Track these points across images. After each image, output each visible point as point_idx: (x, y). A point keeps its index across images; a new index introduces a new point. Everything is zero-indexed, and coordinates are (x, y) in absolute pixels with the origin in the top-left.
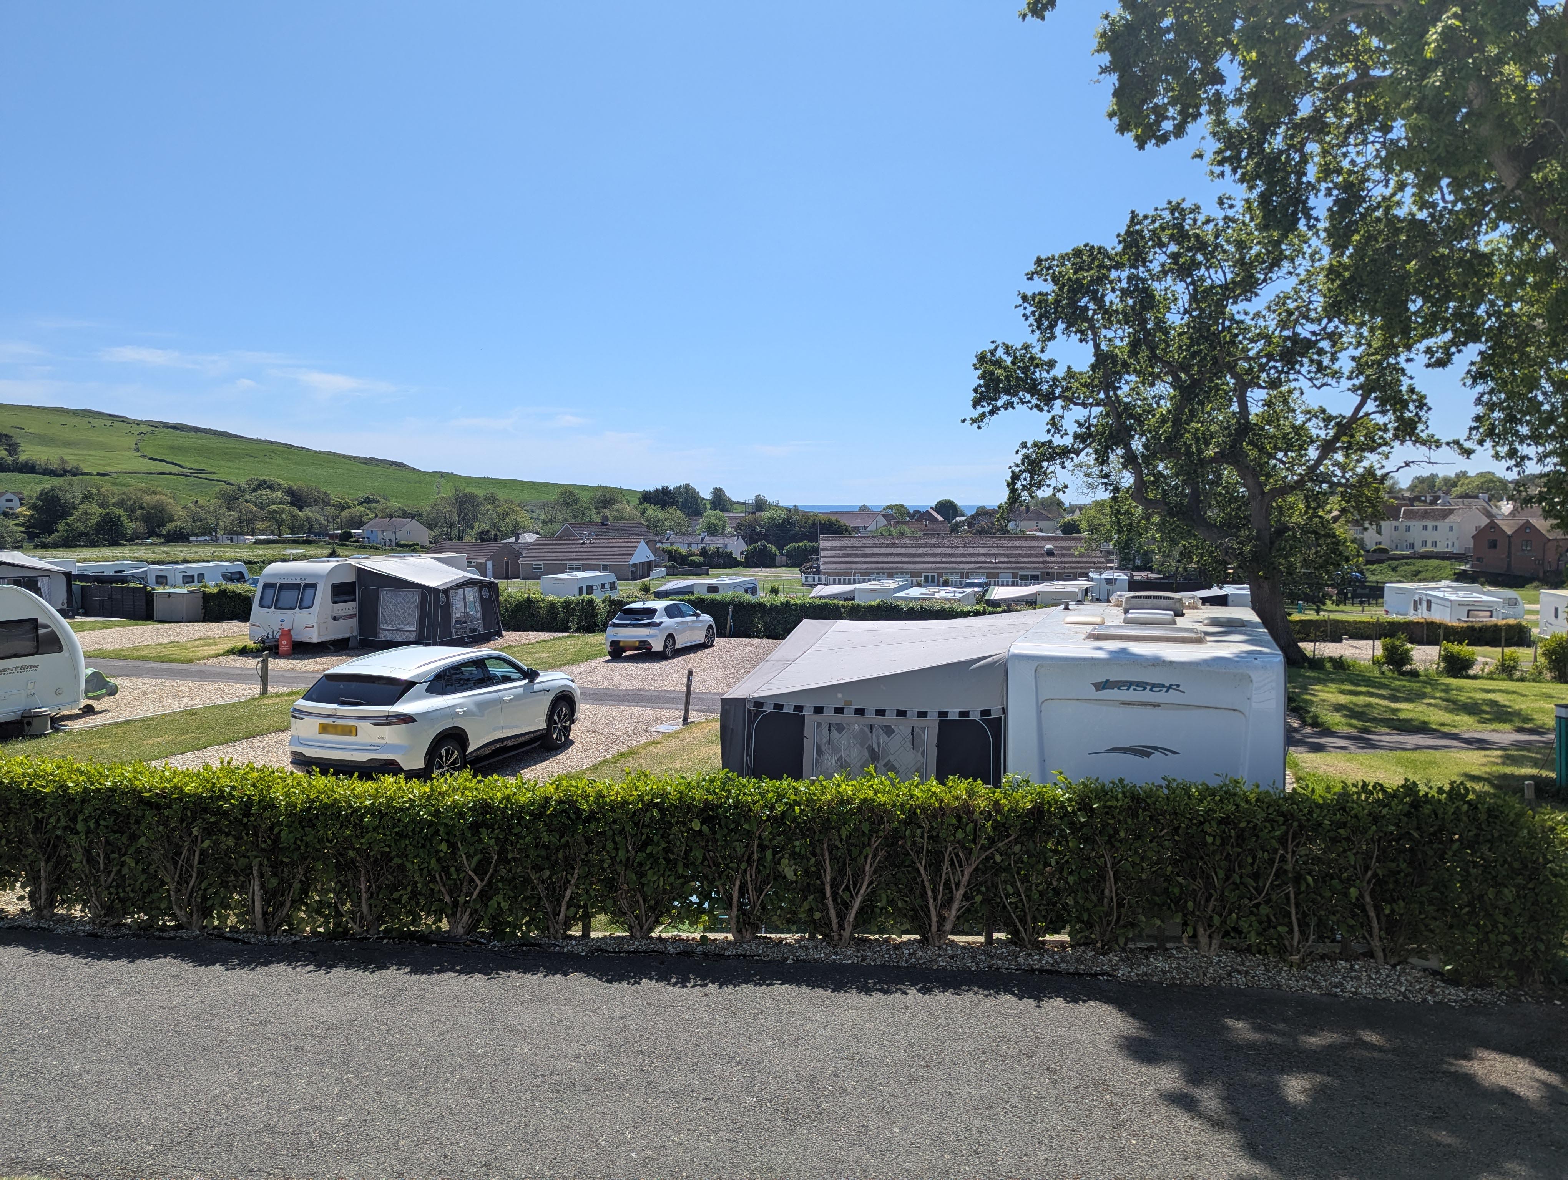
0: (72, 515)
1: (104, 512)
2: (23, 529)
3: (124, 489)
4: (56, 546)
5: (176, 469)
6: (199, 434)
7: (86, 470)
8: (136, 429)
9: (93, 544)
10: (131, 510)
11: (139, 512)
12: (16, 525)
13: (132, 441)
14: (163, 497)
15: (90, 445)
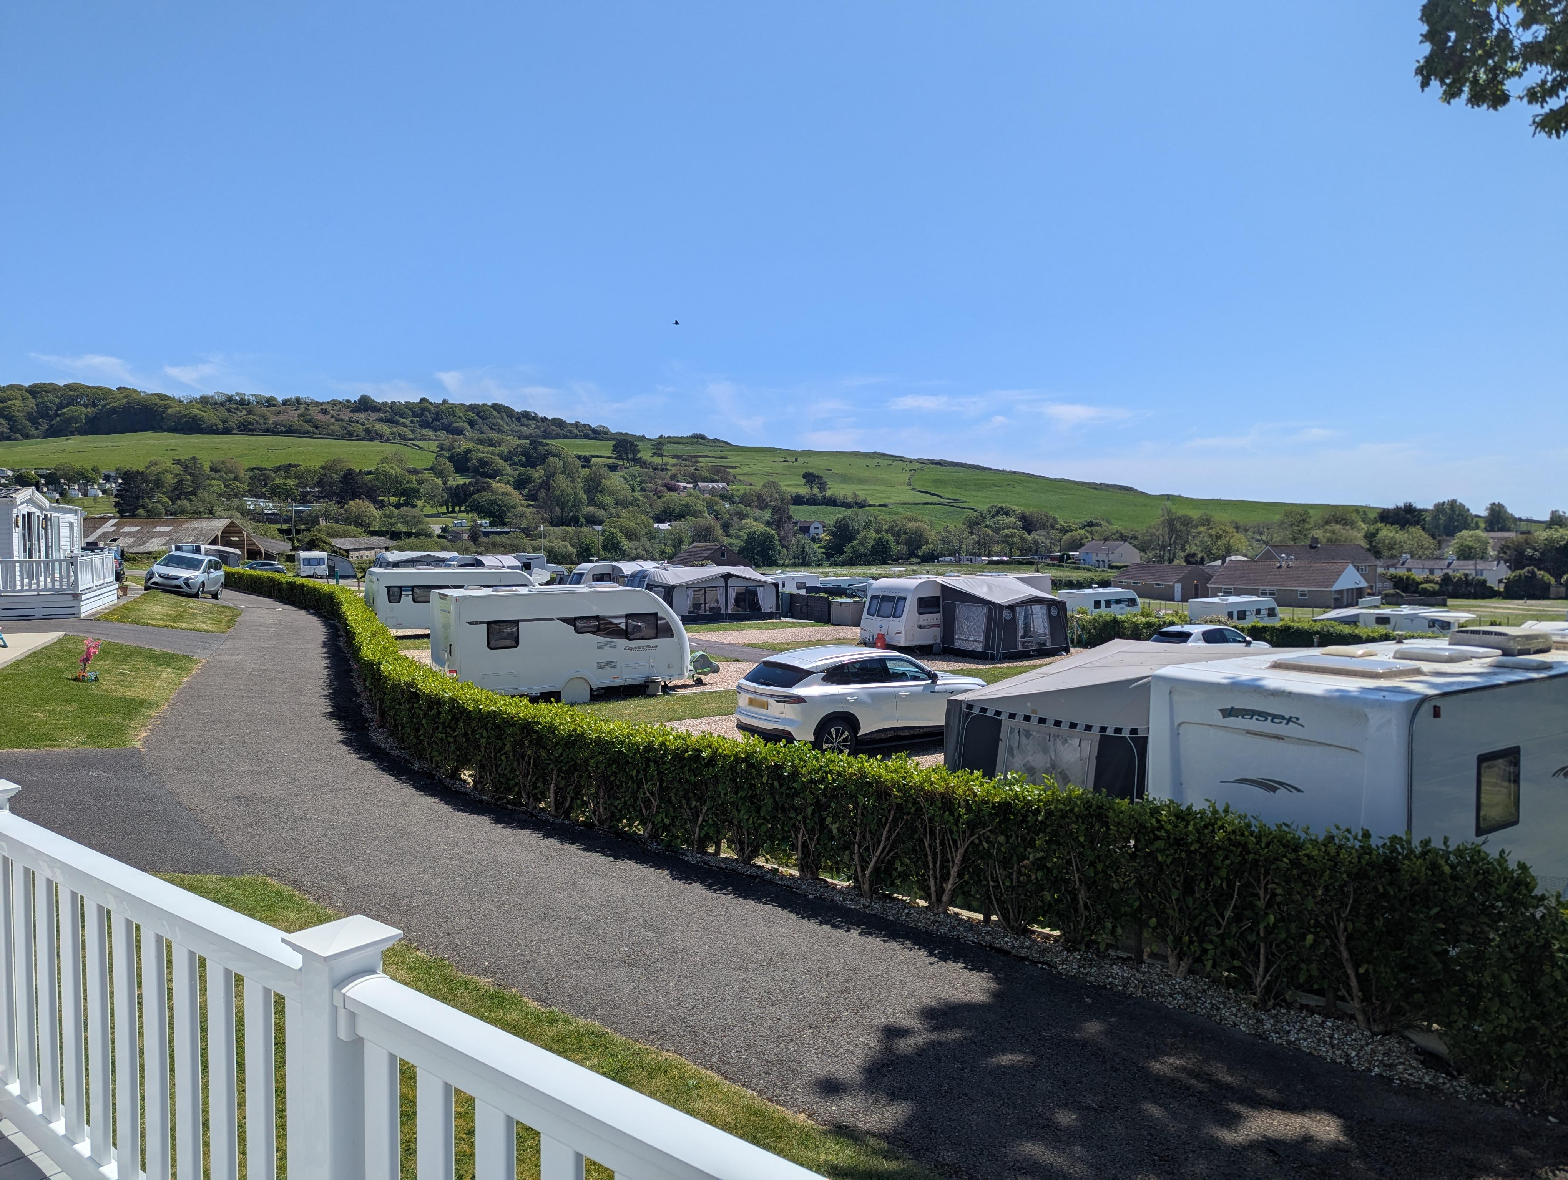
0: (855, 539)
1: (878, 537)
2: (823, 550)
3: (895, 517)
4: (843, 564)
5: (936, 499)
6: (957, 469)
7: (871, 502)
8: (910, 466)
9: (869, 563)
10: (897, 535)
11: (903, 536)
12: (819, 547)
13: (905, 477)
14: (922, 524)
15: (875, 481)
